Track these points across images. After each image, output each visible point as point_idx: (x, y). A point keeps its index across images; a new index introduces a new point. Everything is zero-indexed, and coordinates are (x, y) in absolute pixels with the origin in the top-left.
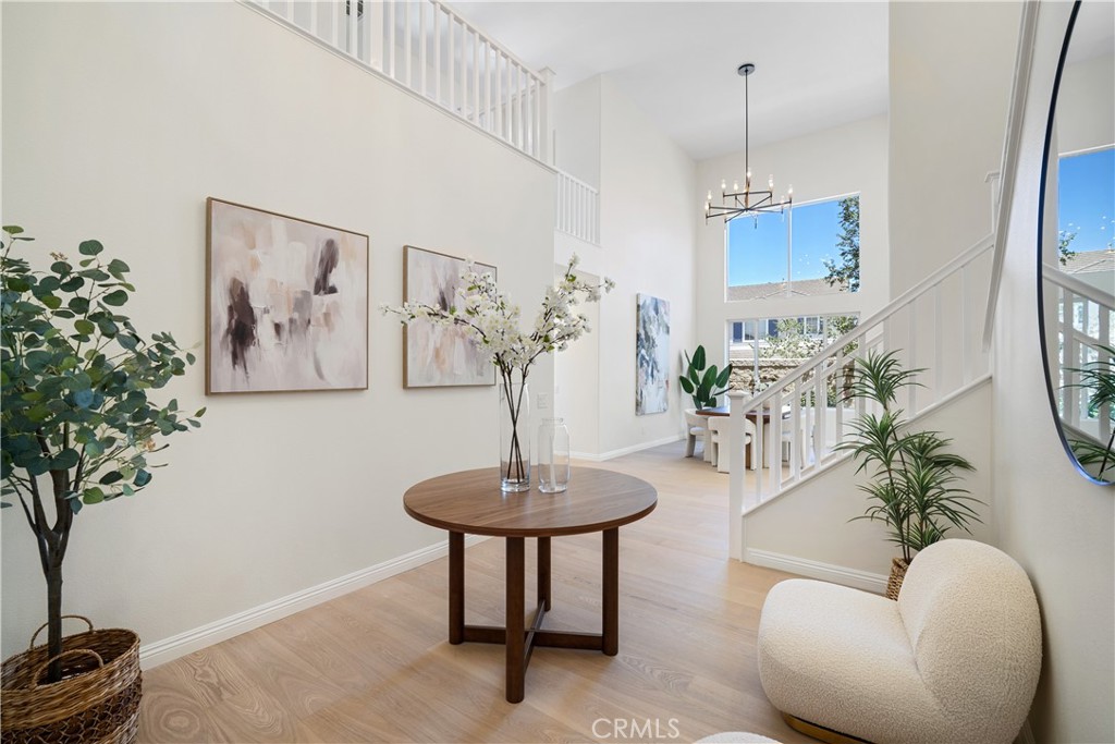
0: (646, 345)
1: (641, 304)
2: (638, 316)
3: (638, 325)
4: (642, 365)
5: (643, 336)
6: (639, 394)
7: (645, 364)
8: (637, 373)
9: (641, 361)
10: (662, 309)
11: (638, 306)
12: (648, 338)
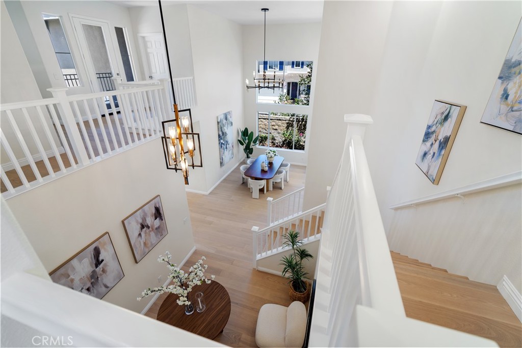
0: (222, 137)
1: (219, 121)
2: (218, 126)
3: (218, 131)
4: (221, 146)
5: (221, 134)
6: (222, 159)
7: (223, 146)
8: (220, 151)
9: (221, 145)
10: (228, 117)
11: (218, 122)
12: (223, 133)
